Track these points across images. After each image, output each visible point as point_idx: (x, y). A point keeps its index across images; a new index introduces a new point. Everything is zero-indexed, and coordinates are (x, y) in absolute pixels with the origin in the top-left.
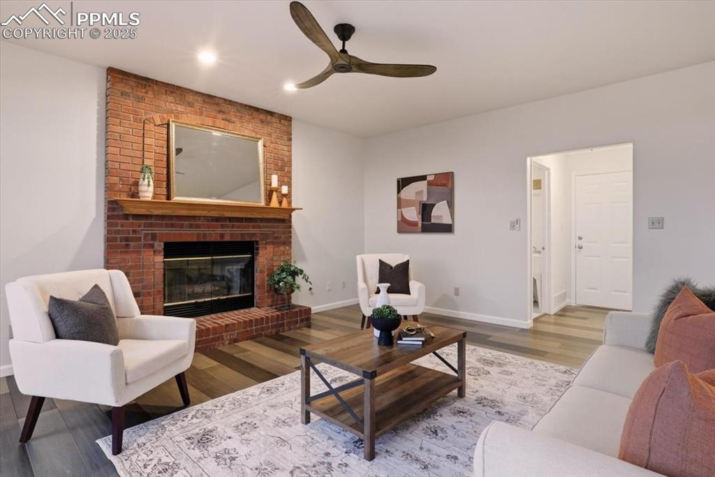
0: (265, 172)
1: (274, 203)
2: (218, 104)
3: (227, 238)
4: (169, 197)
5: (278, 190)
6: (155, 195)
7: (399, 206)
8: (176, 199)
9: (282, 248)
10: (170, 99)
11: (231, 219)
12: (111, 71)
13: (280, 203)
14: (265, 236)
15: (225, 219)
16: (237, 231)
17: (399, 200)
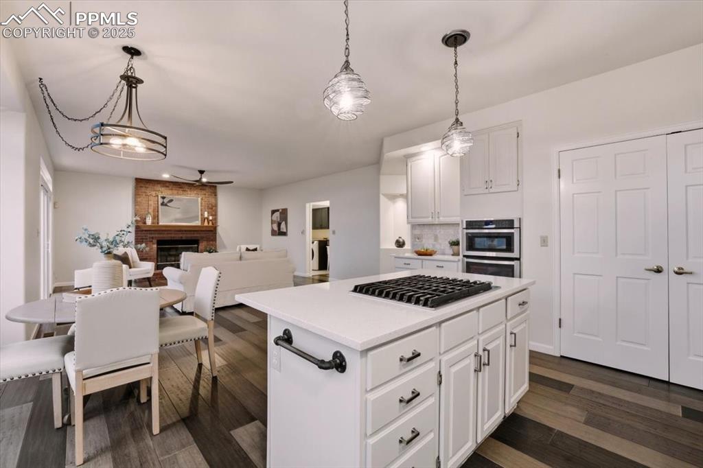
0: (201, 210)
1: (206, 224)
2: (179, 185)
3: (184, 238)
4: (158, 223)
5: (208, 219)
6: (153, 223)
7: (272, 223)
8: (160, 224)
9: (211, 242)
10: (159, 185)
11: (185, 231)
12: (136, 179)
13: (208, 223)
14: (202, 238)
15: (183, 231)
16: (189, 235)
17: (272, 220)
